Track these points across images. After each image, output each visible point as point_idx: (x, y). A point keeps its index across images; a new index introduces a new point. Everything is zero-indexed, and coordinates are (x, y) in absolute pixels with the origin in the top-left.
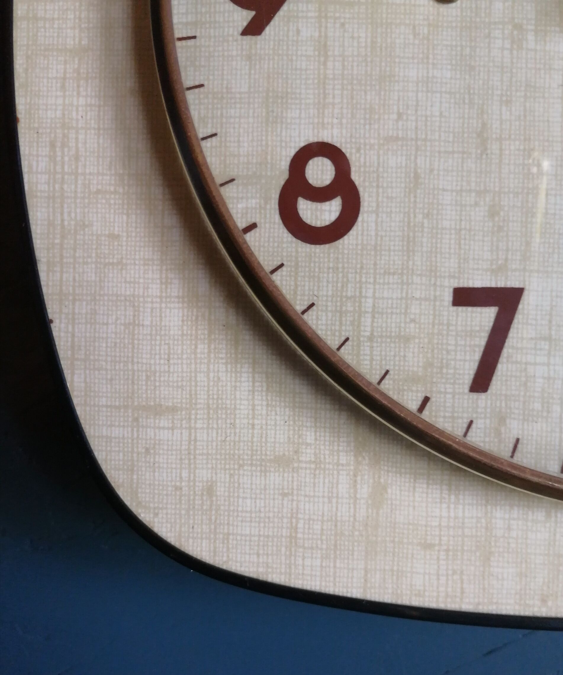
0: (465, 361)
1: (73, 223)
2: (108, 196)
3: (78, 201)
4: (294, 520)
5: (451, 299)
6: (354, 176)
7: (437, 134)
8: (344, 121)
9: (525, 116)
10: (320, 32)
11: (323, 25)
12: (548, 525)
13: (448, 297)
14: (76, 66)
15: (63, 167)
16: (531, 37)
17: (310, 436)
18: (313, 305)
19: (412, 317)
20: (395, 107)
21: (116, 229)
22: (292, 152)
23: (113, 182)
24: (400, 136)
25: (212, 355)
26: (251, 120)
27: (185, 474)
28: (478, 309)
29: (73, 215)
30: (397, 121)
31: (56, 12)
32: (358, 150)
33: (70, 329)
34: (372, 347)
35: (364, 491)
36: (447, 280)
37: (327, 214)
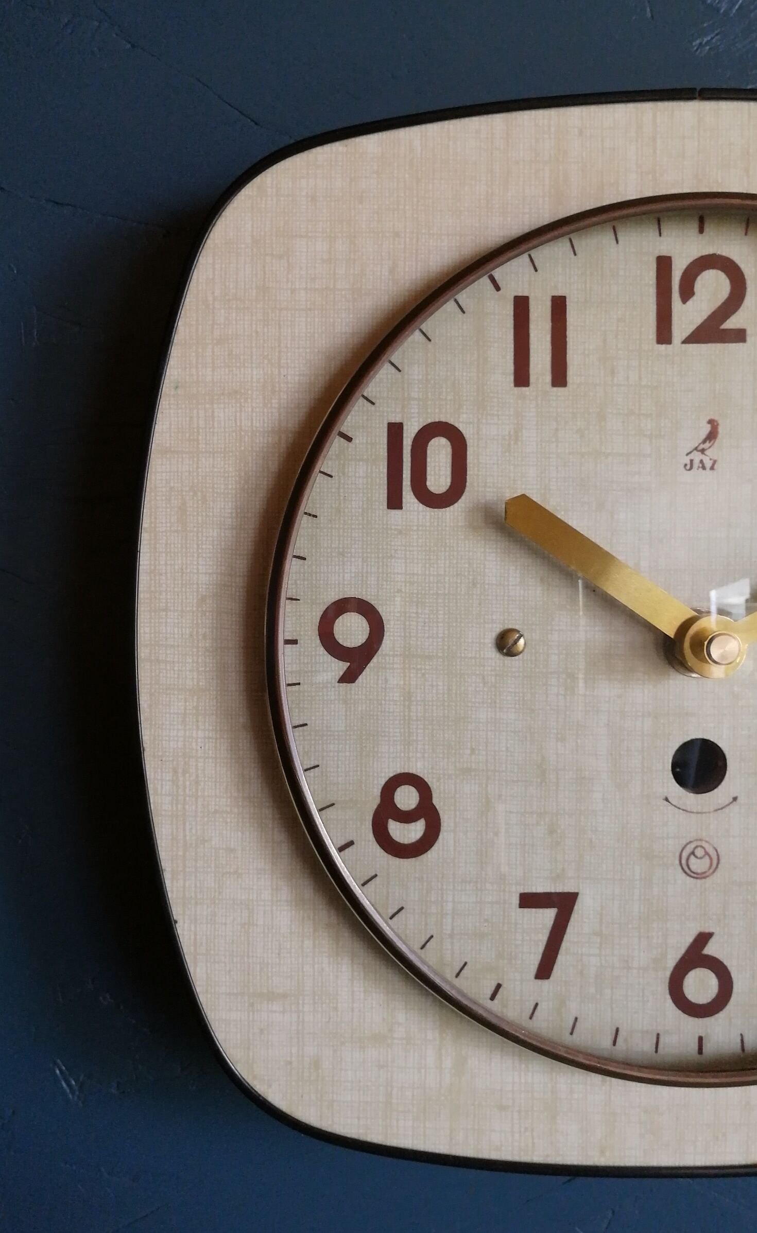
0: (530, 953)
1: (194, 838)
2: (225, 816)
3: (198, 819)
4: (389, 1089)
5: (518, 902)
6: (435, 801)
7: (504, 766)
8: (426, 755)
9: (577, 751)
10: (404, 680)
11: (407, 674)
12: (604, 1088)
13: (516, 900)
14: (195, 704)
15: (185, 791)
16: (581, 684)
17: (401, 1016)
18: (402, 908)
19: (486, 917)
20: (469, 744)
21: (232, 843)
22: (383, 782)
23: (228, 803)
24: (473, 767)
25: (317, 950)
26: (348, 754)
27: (294, 1050)
28: (541, 911)
29: (194, 831)
30: (471, 755)
31: (176, 656)
32: (439, 780)
33: (193, 928)
34: (452, 943)
35: (448, 1063)
36: (514, 886)
37: (413, 833)
